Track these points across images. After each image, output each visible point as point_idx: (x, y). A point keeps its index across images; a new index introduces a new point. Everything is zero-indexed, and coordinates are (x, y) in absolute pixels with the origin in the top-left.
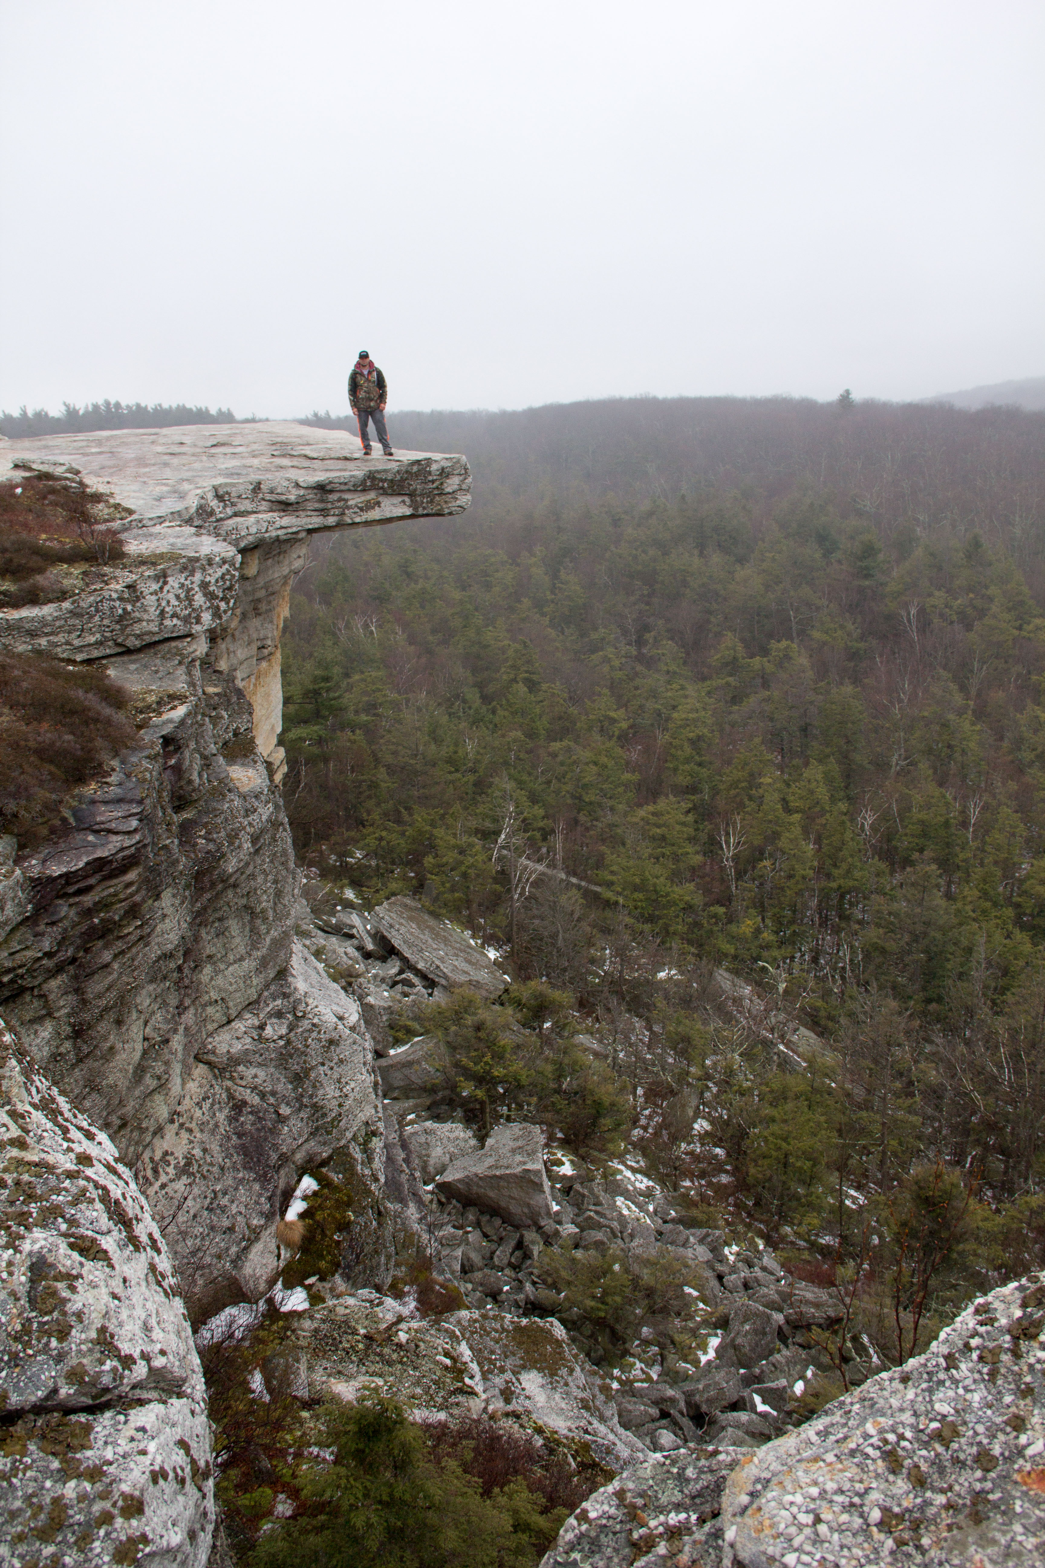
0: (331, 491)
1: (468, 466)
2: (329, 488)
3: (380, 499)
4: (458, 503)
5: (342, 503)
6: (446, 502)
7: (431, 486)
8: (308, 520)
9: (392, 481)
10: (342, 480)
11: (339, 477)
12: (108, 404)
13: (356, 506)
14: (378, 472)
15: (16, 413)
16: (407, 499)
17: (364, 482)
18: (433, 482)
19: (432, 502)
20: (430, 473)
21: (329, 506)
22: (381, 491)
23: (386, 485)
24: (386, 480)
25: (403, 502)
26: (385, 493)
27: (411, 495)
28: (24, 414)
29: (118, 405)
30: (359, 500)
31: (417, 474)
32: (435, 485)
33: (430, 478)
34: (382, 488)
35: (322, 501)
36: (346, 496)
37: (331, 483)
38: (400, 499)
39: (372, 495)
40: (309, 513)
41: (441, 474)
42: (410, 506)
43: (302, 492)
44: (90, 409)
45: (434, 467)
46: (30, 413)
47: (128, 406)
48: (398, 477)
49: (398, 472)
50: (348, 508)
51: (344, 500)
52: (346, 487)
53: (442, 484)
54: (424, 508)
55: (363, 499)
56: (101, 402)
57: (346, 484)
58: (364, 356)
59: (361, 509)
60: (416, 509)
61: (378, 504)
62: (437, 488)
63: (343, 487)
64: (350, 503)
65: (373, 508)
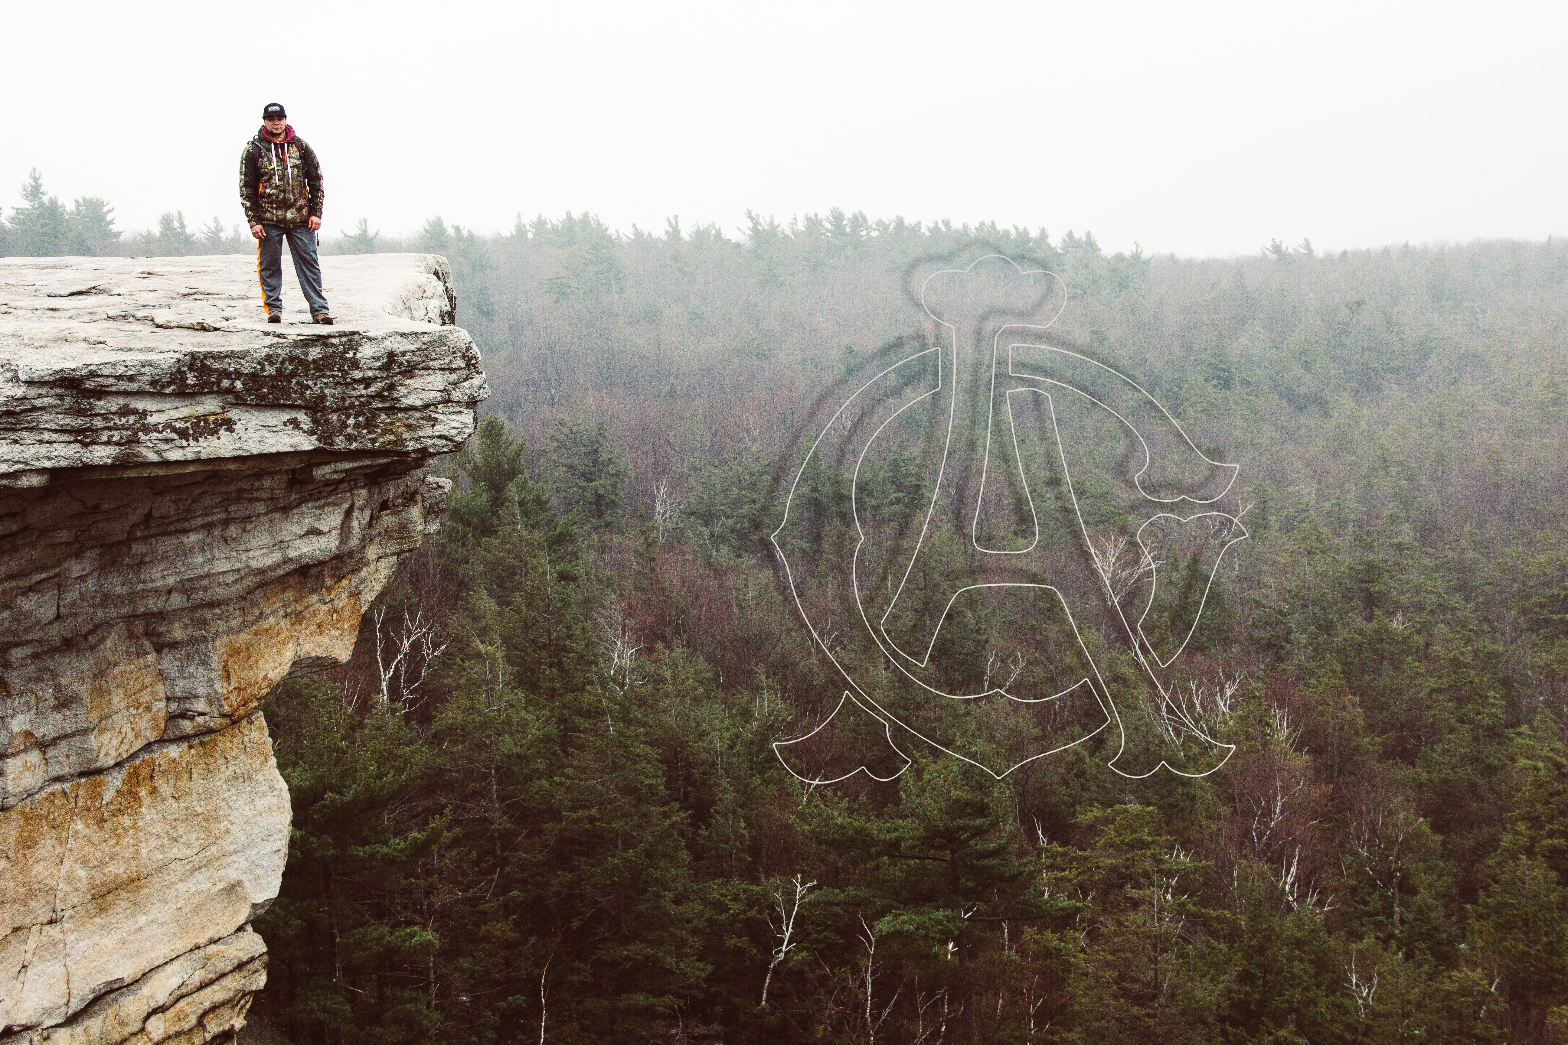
0: (101, 393)
1: (476, 350)
2: (90, 384)
3: (233, 414)
4: (439, 429)
5: (132, 419)
6: (409, 427)
7: (361, 390)
8: (44, 450)
9: (253, 377)
10: (121, 370)
11: (114, 365)
12: (838, 218)
13: (168, 426)
14: (216, 357)
15: (659, 231)
16: (302, 417)
17: (177, 376)
18: (367, 382)
19: (370, 425)
20: (355, 364)
21: (98, 423)
22: (230, 398)
23: (239, 385)
24: (238, 374)
25: (295, 423)
26: (240, 401)
27: (315, 407)
28: (675, 232)
29: (859, 221)
30: (176, 414)
31: (322, 366)
32: (372, 390)
33: (357, 374)
34: (230, 391)
35: (79, 412)
36: (140, 405)
37: (93, 375)
38: (286, 416)
39: (209, 405)
40: (46, 436)
41: (386, 367)
42: (311, 433)
43: (19, 392)
44: (801, 226)
45: (366, 351)
46: (686, 233)
47: (880, 223)
48: (270, 370)
49: (268, 357)
50: (147, 429)
51: (135, 412)
52: (133, 386)
53: (391, 387)
54: (349, 438)
55: (185, 412)
56: (824, 214)
57: (131, 378)
58: (274, 114)
59: (183, 434)
60: (326, 437)
61: (229, 424)
62: (379, 395)
63: (126, 386)
64: (151, 420)
65: (215, 432)
